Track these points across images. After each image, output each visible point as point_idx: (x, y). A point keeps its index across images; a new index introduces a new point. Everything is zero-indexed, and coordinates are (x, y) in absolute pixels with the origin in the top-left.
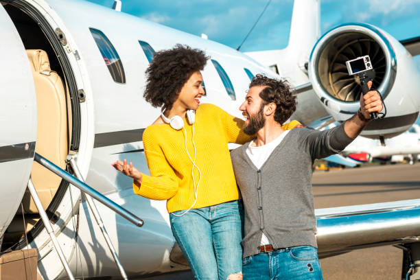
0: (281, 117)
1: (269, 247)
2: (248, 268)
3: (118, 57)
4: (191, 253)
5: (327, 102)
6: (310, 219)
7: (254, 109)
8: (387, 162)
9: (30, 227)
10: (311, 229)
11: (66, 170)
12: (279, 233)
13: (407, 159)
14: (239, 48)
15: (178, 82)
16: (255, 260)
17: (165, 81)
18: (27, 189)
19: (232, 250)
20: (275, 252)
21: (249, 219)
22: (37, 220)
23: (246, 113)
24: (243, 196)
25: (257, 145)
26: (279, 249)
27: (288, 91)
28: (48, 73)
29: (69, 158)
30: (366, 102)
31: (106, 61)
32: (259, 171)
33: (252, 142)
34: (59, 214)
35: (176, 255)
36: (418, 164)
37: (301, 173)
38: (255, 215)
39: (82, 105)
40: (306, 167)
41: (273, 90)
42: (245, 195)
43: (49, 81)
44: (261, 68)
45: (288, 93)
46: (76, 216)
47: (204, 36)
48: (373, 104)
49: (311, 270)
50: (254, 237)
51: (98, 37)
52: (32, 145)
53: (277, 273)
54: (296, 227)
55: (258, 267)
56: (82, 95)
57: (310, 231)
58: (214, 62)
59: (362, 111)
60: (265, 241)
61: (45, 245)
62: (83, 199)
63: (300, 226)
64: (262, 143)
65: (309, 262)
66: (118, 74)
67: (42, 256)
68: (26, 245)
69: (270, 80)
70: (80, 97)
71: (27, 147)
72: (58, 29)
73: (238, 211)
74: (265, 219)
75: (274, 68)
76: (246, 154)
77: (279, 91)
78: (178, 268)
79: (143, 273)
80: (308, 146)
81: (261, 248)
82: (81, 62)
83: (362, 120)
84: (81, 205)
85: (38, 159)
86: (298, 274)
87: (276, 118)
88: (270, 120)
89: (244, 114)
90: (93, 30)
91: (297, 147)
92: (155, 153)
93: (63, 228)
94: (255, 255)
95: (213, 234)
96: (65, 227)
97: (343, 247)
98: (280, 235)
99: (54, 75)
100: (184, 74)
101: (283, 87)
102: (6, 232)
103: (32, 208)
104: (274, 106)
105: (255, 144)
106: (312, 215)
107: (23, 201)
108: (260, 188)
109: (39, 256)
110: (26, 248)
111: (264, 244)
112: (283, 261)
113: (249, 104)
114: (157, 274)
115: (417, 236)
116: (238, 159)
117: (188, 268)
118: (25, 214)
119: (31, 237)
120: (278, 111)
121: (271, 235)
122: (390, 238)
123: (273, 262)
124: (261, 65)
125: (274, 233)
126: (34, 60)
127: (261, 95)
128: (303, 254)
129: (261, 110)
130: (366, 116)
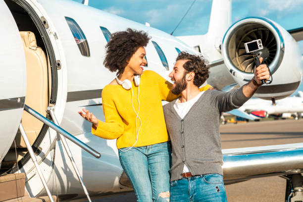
0: (198, 82)
1: (189, 174)
2: (174, 189)
3: (85, 38)
4: (133, 177)
5: (234, 73)
6: (218, 155)
7: (179, 76)
8: (279, 118)
9: (20, 158)
10: (218, 162)
11: (47, 117)
12: (196, 164)
13: (294, 116)
14: (172, 33)
15: (129, 52)
16: (179, 183)
17: (119, 51)
18: (19, 130)
19: (162, 175)
20: (193, 177)
21: (175, 154)
22: (26, 153)
23: (173, 79)
24: (171, 138)
25: (181, 102)
26: (196, 176)
27: (204, 63)
28: (35, 48)
29: (49, 109)
30: (258, 72)
31: (76, 40)
32: (183, 120)
33: (178, 100)
34: (41, 149)
35: (124, 180)
36: (302, 120)
37: (212, 122)
38: (179, 151)
39: (59, 71)
40: (216, 118)
41: (193, 63)
42: (172, 137)
43: (36, 54)
44: (187, 47)
45: (203, 65)
46: (53, 150)
47: (147, 24)
48: (263, 74)
49: (218, 190)
50: (179, 167)
51: (71, 23)
52: (23, 99)
53: (194, 193)
54: (209, 160)
55: (180, 188)
56: (59, 64)
57: (218, 163)
58: (154, 42)
59: (255, 79)
60: (186, 170)
61: (31, 170)
62: (58, 138)
63: (211, 160)
64: (185, 100)
65: (217, 185)
66: (85, 50)
67: (28, 178)
68: (17, 170)
69: (191, 55)
70: (57, 65)
71: (19, 101)
72: (42, 17)
73: (167, 148)
74: (186, 154)
75: (197, 48)
76: (174, 108)
77: (197, 63)
78: (125, 189)
79: (100, 193)
80: (217, 102)
81: (183, 175)
82: (59, 41)
83: (255, 85)
84: (57, 142)
85: (27, 109)
86: (209, 194)
87: (194, 83)
88: (190, 84)
89: (172, 80)
90: (67, 19)
91: (209, 103)
92: (110, 106)
93: (44, 159)
94: (179, 180)
95: (149, 164)
96: (45, 158)
97: (243, 177)
98: (197, 166)
99: (40, 50)
100: (133, 48)
101: (200, 60)
102: (3, 161)
103: (22, 145)
104: (193, 74)
105: (180, 101)
106: (220, 152)
107: (15, 139)
108: (183, 133)
109: (26, 178)
110: (17, 172)
111: (185, 172)
112: (198, 184)
113: (176, 72)
114: (110, 193)
115: (296, 169)
116: (168, 112)
117: (132, 189)
118: (17, 148)
119: (21, 165)
120: (196, 77)
121: (190, 165)
122: (277, 170)
123: (191, 185)
124: (188, 46)
125: (192, 164)
126: (25, 39)
127: (184, 66)
128: (212, 180)
129: (184, 77)
130: (258, 82)
